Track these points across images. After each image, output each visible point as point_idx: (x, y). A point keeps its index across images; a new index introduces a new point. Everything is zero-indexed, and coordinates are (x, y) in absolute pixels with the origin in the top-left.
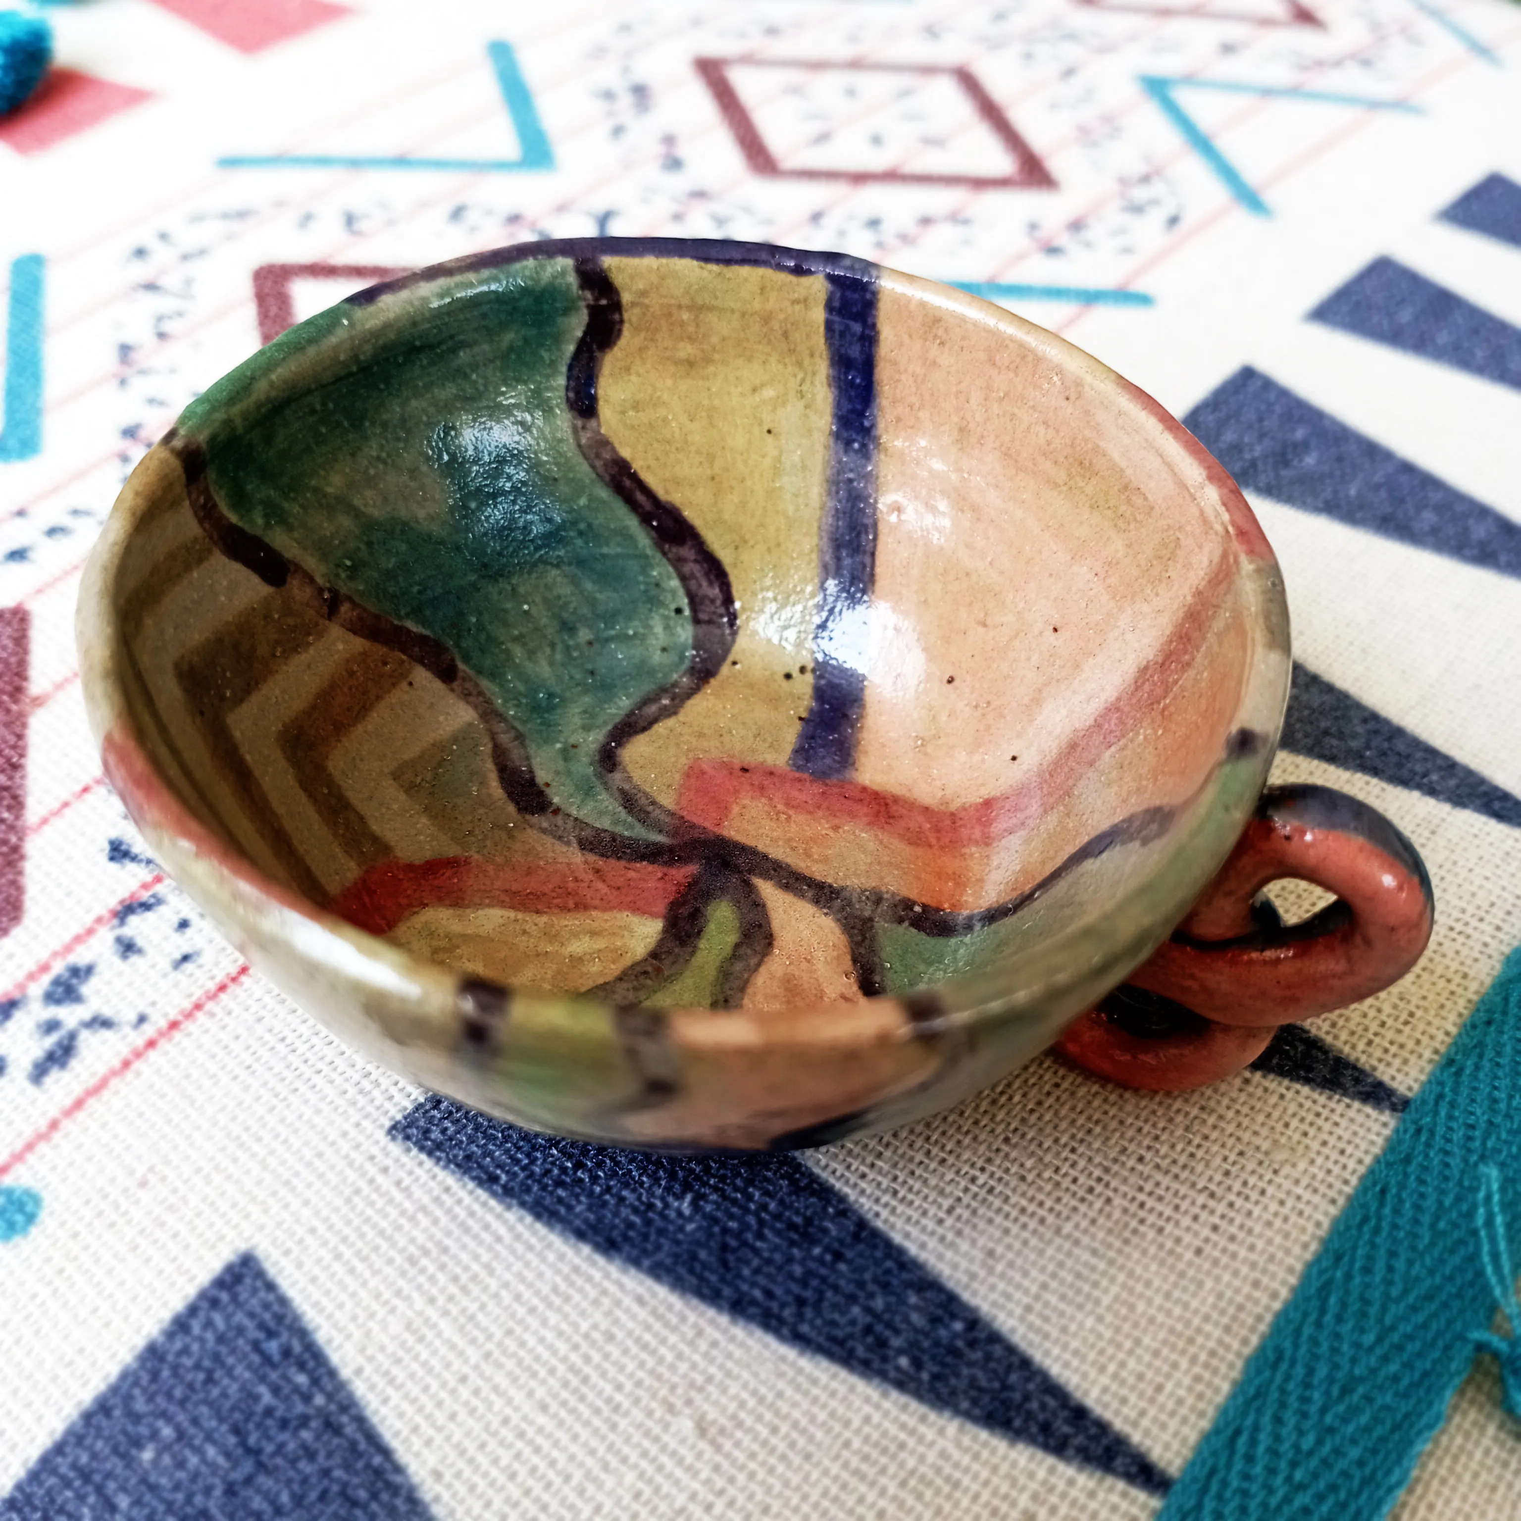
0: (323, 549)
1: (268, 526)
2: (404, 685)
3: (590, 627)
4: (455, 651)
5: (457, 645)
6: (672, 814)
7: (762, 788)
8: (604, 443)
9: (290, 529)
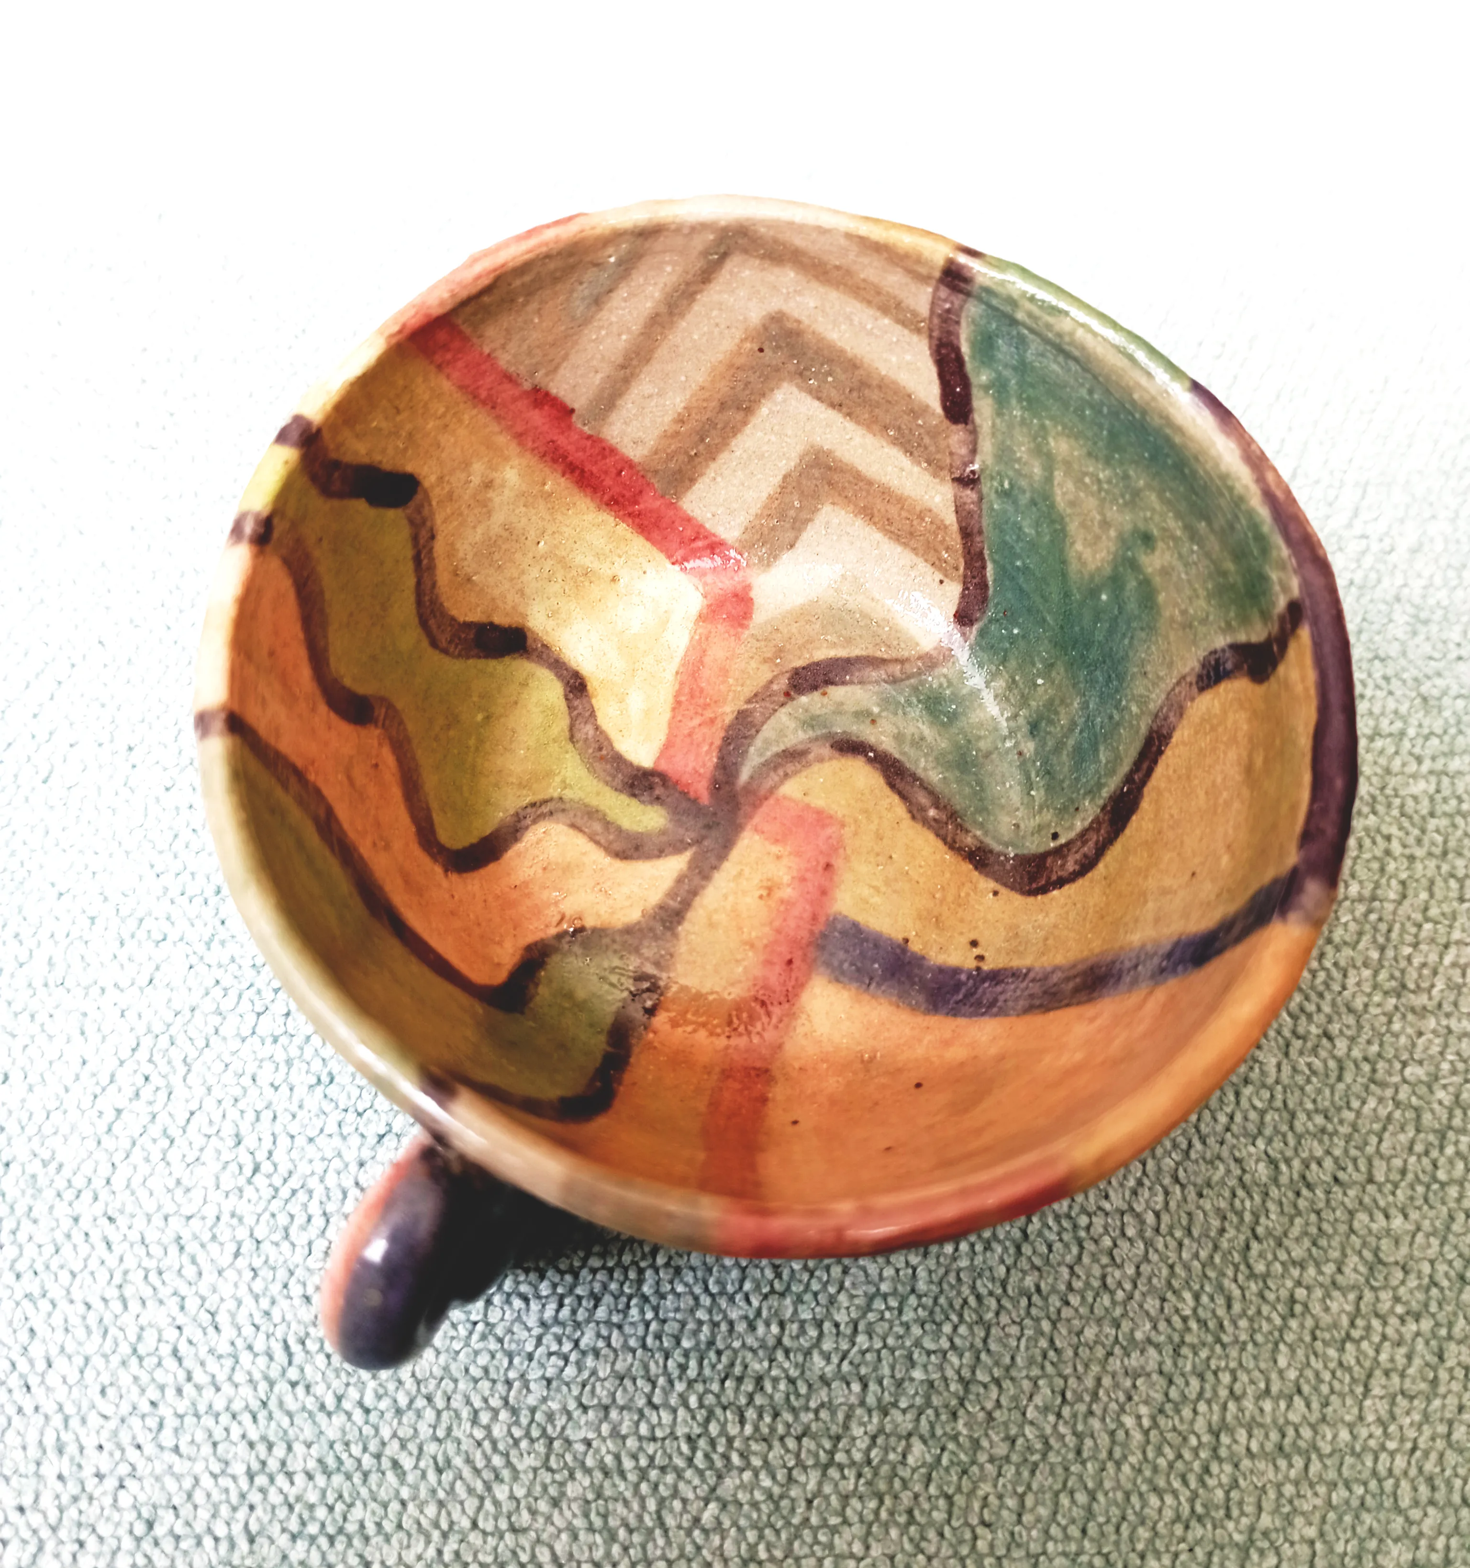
0: (1004, 454)
1: (986, 388)
2: (939, 576)
3: (1037, 752)
4: (985, 620)
5: (990, 621)
6: (772, 791)
7: (803, 879)
8: (1181, 712)
9: (999, 414)
